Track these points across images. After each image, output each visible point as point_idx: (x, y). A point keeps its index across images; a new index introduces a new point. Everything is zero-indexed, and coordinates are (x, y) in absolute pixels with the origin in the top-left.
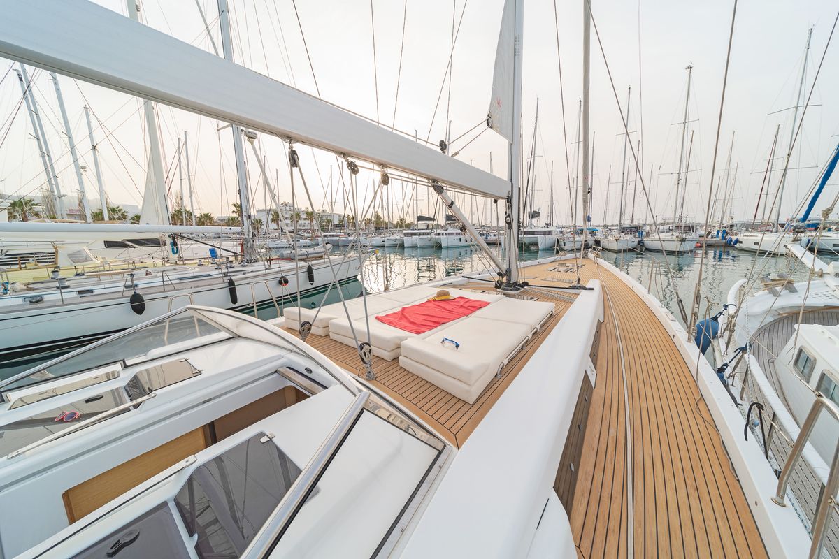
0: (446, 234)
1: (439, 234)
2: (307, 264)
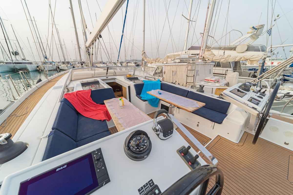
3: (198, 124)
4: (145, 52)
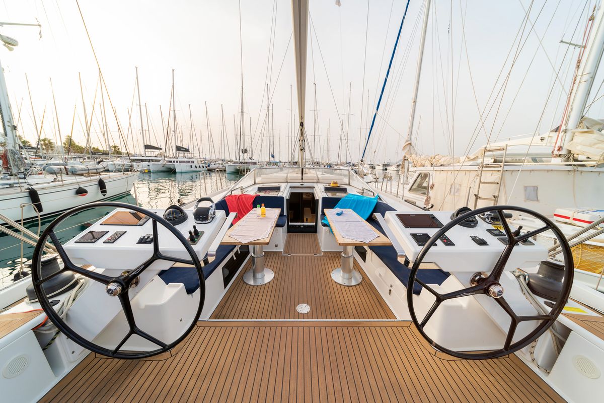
0: (177, 162)
1: (171, 162)
2: (97, 177)
3: (391, 288)
4: (410, 144)
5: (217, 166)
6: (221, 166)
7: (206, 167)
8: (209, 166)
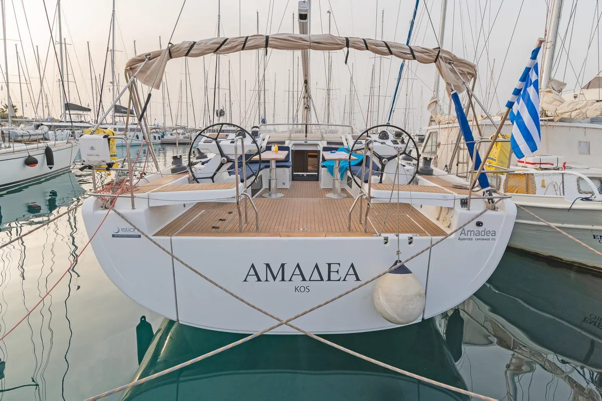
5: (175, 136)
6: (181, 137)
7: (159, 137)
8: (163, 137)
